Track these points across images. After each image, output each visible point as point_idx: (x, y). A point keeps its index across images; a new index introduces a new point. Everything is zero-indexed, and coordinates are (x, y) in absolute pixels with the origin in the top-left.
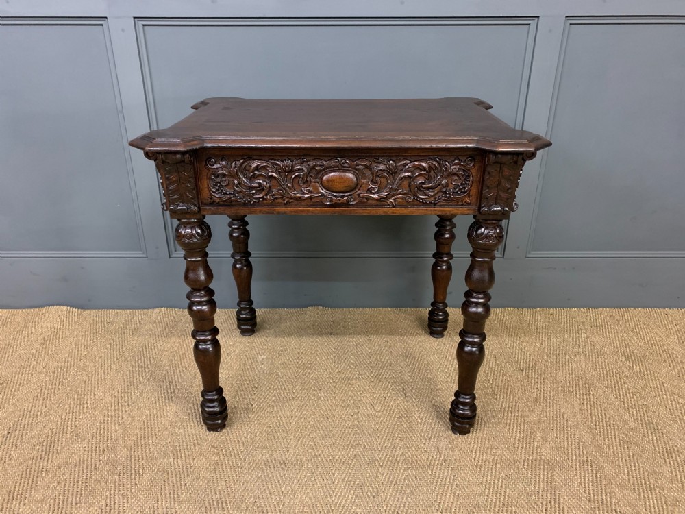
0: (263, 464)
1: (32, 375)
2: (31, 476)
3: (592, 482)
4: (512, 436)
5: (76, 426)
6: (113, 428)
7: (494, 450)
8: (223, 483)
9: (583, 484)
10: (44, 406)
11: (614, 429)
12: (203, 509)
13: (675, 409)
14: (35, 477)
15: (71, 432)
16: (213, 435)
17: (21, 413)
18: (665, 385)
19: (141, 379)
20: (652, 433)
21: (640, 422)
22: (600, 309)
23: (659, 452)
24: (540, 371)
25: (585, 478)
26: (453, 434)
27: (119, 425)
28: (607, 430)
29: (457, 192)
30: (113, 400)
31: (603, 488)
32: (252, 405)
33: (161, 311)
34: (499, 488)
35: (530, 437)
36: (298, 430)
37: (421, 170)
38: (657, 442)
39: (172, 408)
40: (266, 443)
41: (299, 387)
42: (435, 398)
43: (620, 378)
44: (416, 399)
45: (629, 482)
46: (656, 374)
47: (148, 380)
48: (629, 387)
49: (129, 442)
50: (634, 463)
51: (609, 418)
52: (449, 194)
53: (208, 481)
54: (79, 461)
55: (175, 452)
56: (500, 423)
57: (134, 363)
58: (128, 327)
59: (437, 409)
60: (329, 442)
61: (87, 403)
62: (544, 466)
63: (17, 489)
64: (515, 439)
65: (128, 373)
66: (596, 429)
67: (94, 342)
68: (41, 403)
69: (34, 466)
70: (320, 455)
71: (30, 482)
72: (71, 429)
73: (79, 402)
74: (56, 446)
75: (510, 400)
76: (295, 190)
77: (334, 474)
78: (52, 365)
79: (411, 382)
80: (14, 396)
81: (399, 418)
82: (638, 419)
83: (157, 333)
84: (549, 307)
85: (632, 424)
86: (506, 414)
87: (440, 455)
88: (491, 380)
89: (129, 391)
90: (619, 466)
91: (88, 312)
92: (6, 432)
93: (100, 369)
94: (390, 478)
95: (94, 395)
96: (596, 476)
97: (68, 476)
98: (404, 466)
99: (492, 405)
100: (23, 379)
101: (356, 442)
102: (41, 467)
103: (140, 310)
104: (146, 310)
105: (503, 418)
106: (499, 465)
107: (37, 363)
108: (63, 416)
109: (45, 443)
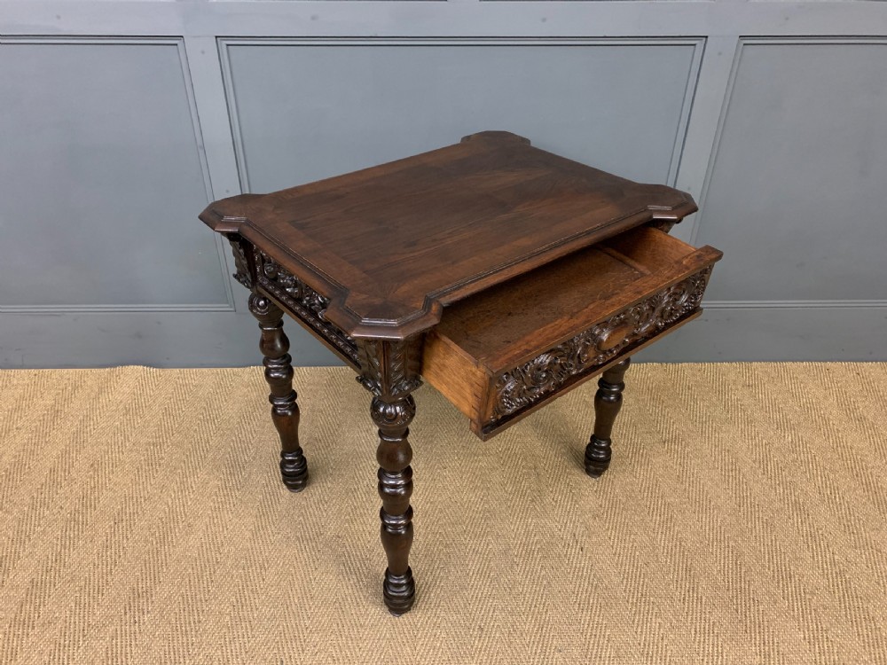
1: (123, 453)
3: (732, 569)
4: (651, 521)
5: (185, 514)
6: (227, 517)
7: (632, 537)
9: (722, 572)
10: (146, 492)
11: (759, 510)
13: (824, 485)
15: (183, 522)
17: (123, 499)
18: (817, 458)
19: (246, 458)
20: (797, 514)
21: (786, 502)
22: (755, 364)
23: (803, 536)
24: (683, 443)
25: (724, 566)
30: (219, 483)
31: (743, 576)
33: (254, 370)
35: (671, 521)
38: (802, 524)
43: (769, 451)
44: (549, 478)
45: (769, 569)
46: (808, 445)
47: (254, 458)
48: (779, 461)
49: (247, 533)
50: (776, 549)
51: (755, 498)
54: (199, 555)
55: (297, 543)
56: (639, 505)
57: (234, 438)
58: (218, 391)
60: (459, 528)
61: (192, 487)
62: (683, 552)
63: (140, 586)
64: (655, 523)
65: (230, 450)
66: (740, 511)
67: (183, 411)
68: (141, 487)
69: (151, 559)
70: (451, 544)
71: (153, 578)
72: (182, 518)
73: (182, 486)
74: (170, 538)
75: (650, 478)
77: (468, 565)
78: (143, 440)
79: (544, 458)
80: (110, 480)
81: (533, 501)
82: (784, 498)
85: (777, 505)
86: (646, 494)
87: (577, 542)
88: (630, 455)
89: (236, 472)
90: (760, 551)
91: (168, 371)
92: (112, 523)
93: (197, 446)
94: (525, 568)
95: (198, 478)
96: (736, 564)
97: (190, 570)
98: (540, 555)
99: (632, 485)
100: (114, 458)
101: (488, 529)
102: (160, 561)
103: (228, 369)
104: (236, 369)
105: (643, 499)
106: (637, 553)
107: (125, 438)
108: (170, 503)
109: (157, 535)
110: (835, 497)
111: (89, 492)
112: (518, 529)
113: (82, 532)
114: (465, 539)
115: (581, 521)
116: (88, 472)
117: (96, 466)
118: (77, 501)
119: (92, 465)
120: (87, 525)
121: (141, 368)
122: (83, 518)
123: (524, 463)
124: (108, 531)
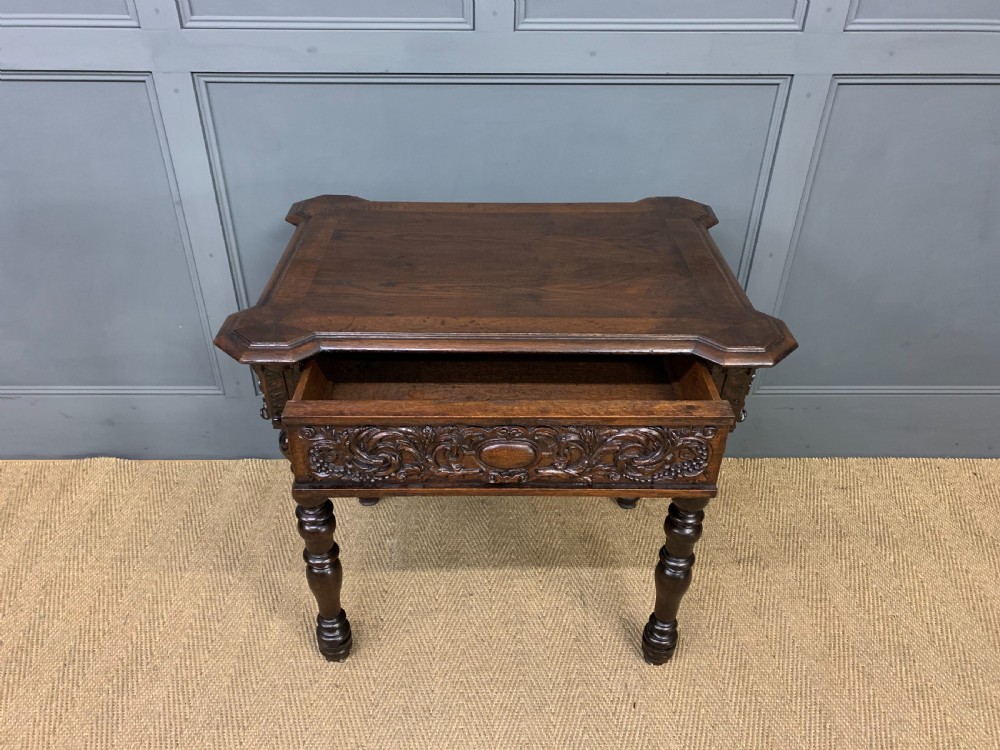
0: (401, 712)
1: (83, 571)
2: (104, 731)
3: (820, 735)
4: (721, 667)
5: (152, 654)
6: (202, 657)
7: (697, 688)
8: (353, 740)
9: (807, 739)
10: (106, 623)
11: (853, 655)
13: (934, 622)
14: (110, 731)
15: (148, 664)
16: (333, 666)
17: (77, 633)
18: (925, 585)
19: (231, 577)
20: (900, 661)
21: (887, 644)
22: (850, 460)
23: (907, 690)
24: (762, 563)
25: (810, 730)
26: (646, 665)
27: (209, 652)
28: (844, 657)
29: (688, 470)
30: (196, 611)
31: (833, 744)
32: (382, 620)
33: (247, 464)
34: (703, 745)
35: (745, 668)
36: (444, 659)
37: (633, 442)
38: (906, 674)
39: (276, 625)
40: (404, 679)
41: (443, 590)
42: (623, 607)
43: (867, 574)
44: (597, 609)
45: (865, 735)
46: (914, 567)
47: (240, 579)
48: (879, 589)
49: (225, 679)
50: (874, 707)
51: (849, 637)
52: (676, 471)
53: (333, 738)
54: (164, 709)
55: (286, 693)
56: (706, 646)
57: (218, 552)
58: (204, 490)
59: (626, 624)
60: (485, 677)
61: (163, 617)
62: (760, 711)
64: (726, 670)
65: (211, 567)
66: (830, 655)
67: (160, 516)
68: (101, 616)
69: (105, 715)
70: (474, 698)
71: (104, 741)
72: (147, 658)
73: (151, 615)
74: (130, 685)
75: (721, 609)
76: (439, 467)
77: (493, 726)
78: (109, 554)
79: (592, 582)
80: (63, 606)
81: (576, 640)
82: (885, 639)
83: (244, 502)
84: (781, 457)
85: (876, 647)
86: (715, 632)
87: (629, 695)
89: (217, 598)
90: (855, 711)
91: (146, 464)
92: (61, 663)
93: (173, 563)
94: (564, 731)
95: (171, 604)
96: (825, 726)
97: (151, 729)
98: (583, 712)
99: (698, 618)
100: (71, 578)
101: (521, 677)
102: (115, 718)
103: (218, 462)
104: (226, 462)
105: (711, 638)
106: (703, 711)
107: (87, 551)
108: (134, 639)
109: (115, 681)
110: (947, 637)
111: (37, 622)
112: (557, 678)
113: (24, 677)
114: (492, 691)
115: (635, 666)
116: (38, 596)
117: (48, 588)
118: (21, 634)
119: (44, 587)
120: (31, 666)
121: (113, 460)
122: (26, 658)
123: (568, 589)
124: (56, 676)
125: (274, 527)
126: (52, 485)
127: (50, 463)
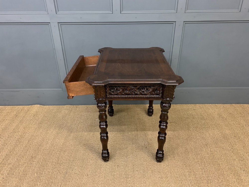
1: (32, 125)
2: (37, 152)
3: (184, 152)
5: (46, 139)
8: (87, 154)
9: (182, 153)
12: (82, 160)
15: (46, 141)
17: (31, 136)
19: (63, 126)
21: (200, 137)
24: (176, 123)
27: (58, 139)
28: (191, 139)
30: (56, 132)
33: (67, 106)
39: (72, 134)
44: (140, 131)
47: (65, 126)
49: (61, 144)
53: (83, 153)
54: (49, 149)
55: (74, 146)
57: (60, 122)
58: (58, 111)
60: (115, 143)
61: (49, 133)
63: (33, 156)
65: (59, 124)
66: (188, 139)
67: (48, 116)
68: (36, 133)
69: (37, 150)
71: (37, 154)
73: (46, 133)
74: (42, 145)
78: (38, 122)
79: (139, 126)
80: (28, 131)
81: (135, 136)
83: (66, 113)
87: (145, 146)
89: (60, 130)
90: (192, 148)
91: (45, 106)
93: (51, 124)
95: (50, 131)
96: (186, 151)
97: (46, 152)
98: (135, 149)
100: (30, 126)
103: (61, 106)
104: (63, 106)
107: (33, 122)
108: (43, 137)
109: (39, 144)
111: (23, 134)
113: (20, 143)
115: (147, 141)
116: (23, 130)
117: (25, 128)
118: (19, 136)
121: (39, 105)
122: (20, 140)
124: (27, 143)
125: (72, 117)
126: (26, 110)
127: (25, 106)
